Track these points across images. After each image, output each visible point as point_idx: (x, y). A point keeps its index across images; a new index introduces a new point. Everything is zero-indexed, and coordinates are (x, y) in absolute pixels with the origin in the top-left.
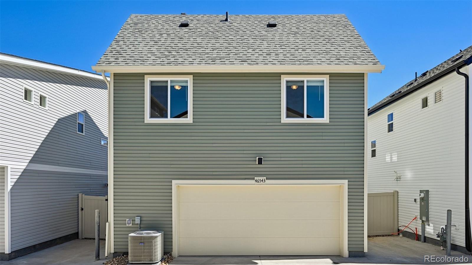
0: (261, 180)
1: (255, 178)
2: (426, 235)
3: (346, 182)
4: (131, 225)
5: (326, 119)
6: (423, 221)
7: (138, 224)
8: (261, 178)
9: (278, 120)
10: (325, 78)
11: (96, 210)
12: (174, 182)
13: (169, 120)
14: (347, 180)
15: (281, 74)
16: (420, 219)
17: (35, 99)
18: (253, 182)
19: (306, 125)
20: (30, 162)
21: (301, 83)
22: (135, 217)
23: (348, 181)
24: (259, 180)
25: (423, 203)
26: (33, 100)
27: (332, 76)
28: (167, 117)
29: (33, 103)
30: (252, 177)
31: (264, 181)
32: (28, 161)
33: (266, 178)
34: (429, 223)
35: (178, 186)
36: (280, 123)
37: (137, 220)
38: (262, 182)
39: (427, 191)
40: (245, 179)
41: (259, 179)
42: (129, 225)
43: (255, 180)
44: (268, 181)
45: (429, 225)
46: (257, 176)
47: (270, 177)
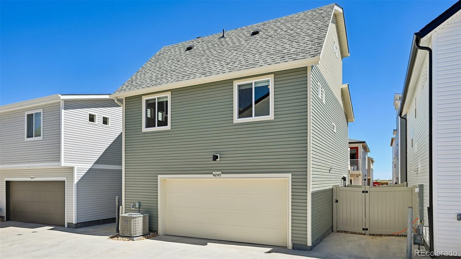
0: (218, 174)
1: (213, 172)
3: (289, 175)
4: (134, 208)
5: (271, 117)
7: (137, 208)
8: (218, 173)
9: (231, 121)
10: (270, 78)
12: (160, 177)
13: (157, 128)
14: (291, 174)
15: (233, 80)
17: (99, 120)
18: (211, 176)
19: (254, 124)
20: (94, 164)
21: (250, 85)
22: (136, 203)
24: (216, 174)
26: (97, 121)
27: (276, 74)
28: (155, 126)
29: (96, 123)
30: (211, 171)
31: (219, 175)
32: (93, 163)
33: (222, 173)
35: (165, 179)
36: (232, 124)
37: (137, 205)
38: (218, 176)
39: (422, 186)
40: (206, 173)
44: (223, 175)
46: (214, 171)
47: (223, 171)
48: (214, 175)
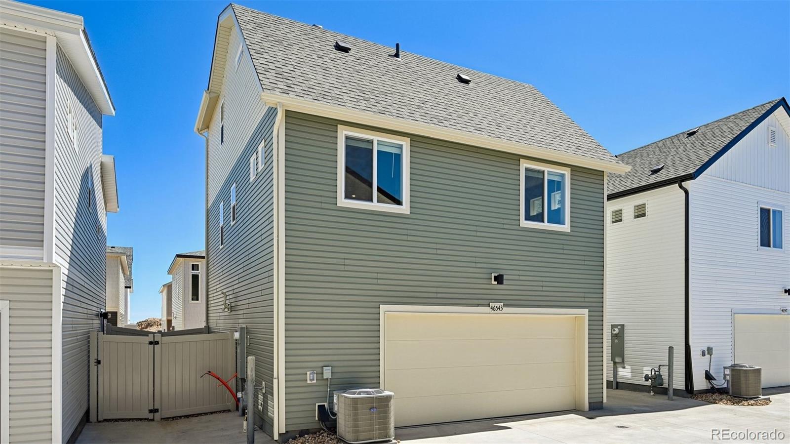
0: (498, 307)
1: (491, 303)
2: (619, 380)
3: (587, 312)
4: (315, 381)
5: (567, 228)
6: (615, 363)
7: (326, 379)
8: (498, 305)
9: (515, 222)
10: (567, 172)
11: (249, 358)
12: (383, 308)
13: (375, 206)
16: (612, 361)
18: (488, 309)
21: (540, 174)
22: (322, 367)
23: (589, 311)
24: (495, 307)
25: (616, 341)
28: (371, 200)
30: (486, 302)
31: (501, 309)
33: (504, 305)
34: (624, 364)
36: (518, 227)
37: (327, 374)
38: (498, 310)
39: (623, 326)
40: (478, 305)
41: (496, 305)
42: (313, 382)
43: (491, 306)
44: (505, 309)
45: (624, 367)
46: (492, 301)
47: (507, 303)
48: (491, 308)
